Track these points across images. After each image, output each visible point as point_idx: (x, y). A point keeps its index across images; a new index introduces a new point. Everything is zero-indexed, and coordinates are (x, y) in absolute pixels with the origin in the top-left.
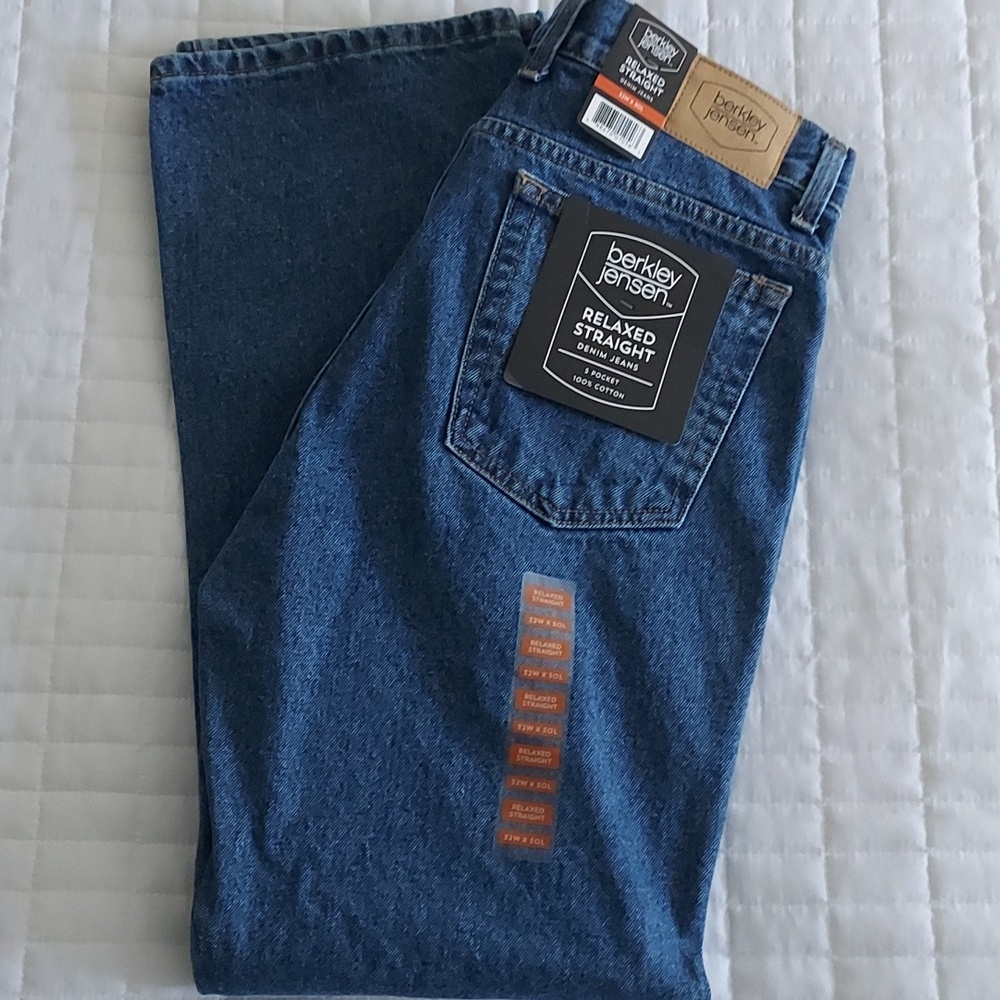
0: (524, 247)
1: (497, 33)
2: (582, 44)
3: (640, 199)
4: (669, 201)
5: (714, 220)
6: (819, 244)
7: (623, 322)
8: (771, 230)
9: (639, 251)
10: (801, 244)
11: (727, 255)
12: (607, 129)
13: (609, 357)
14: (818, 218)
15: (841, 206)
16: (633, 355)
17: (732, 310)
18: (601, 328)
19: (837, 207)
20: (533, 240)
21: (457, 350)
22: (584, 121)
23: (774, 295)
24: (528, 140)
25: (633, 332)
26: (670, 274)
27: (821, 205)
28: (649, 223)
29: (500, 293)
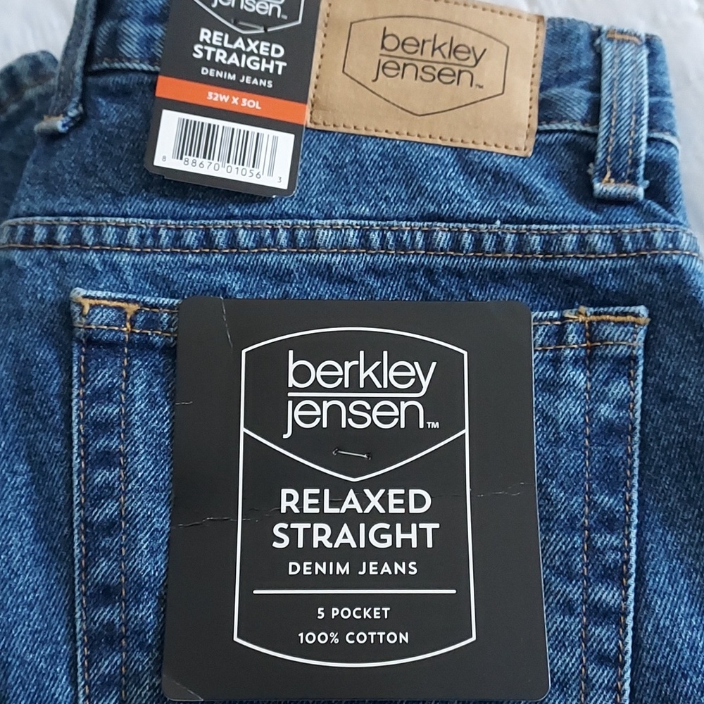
0: (127, 424)
1: (30, 93)
2: (115, 38)
3: (314, 258)
4: (365, 243)
5: (456, 245)
6: (662, 211)
7: (359, 488)
8: (564, 221)
9: (342, 349)
10: (631, 225)
11: (504, 294)
12: (206, 161)
13: (355, 568)
14: (642, 167)
15: (673, 134)
16: (399, 545)
17: (551, 387)
18: (322, 517)
19: (667, 137)
20: (140, 405)
21: (61, 669)
22: (158, 162)
23: (617, 333)
24: (76, 232)
25: (384, 501)
26: (414, 369)
27: (636, 144)
28: (344, 292)
29: (111, 527)
